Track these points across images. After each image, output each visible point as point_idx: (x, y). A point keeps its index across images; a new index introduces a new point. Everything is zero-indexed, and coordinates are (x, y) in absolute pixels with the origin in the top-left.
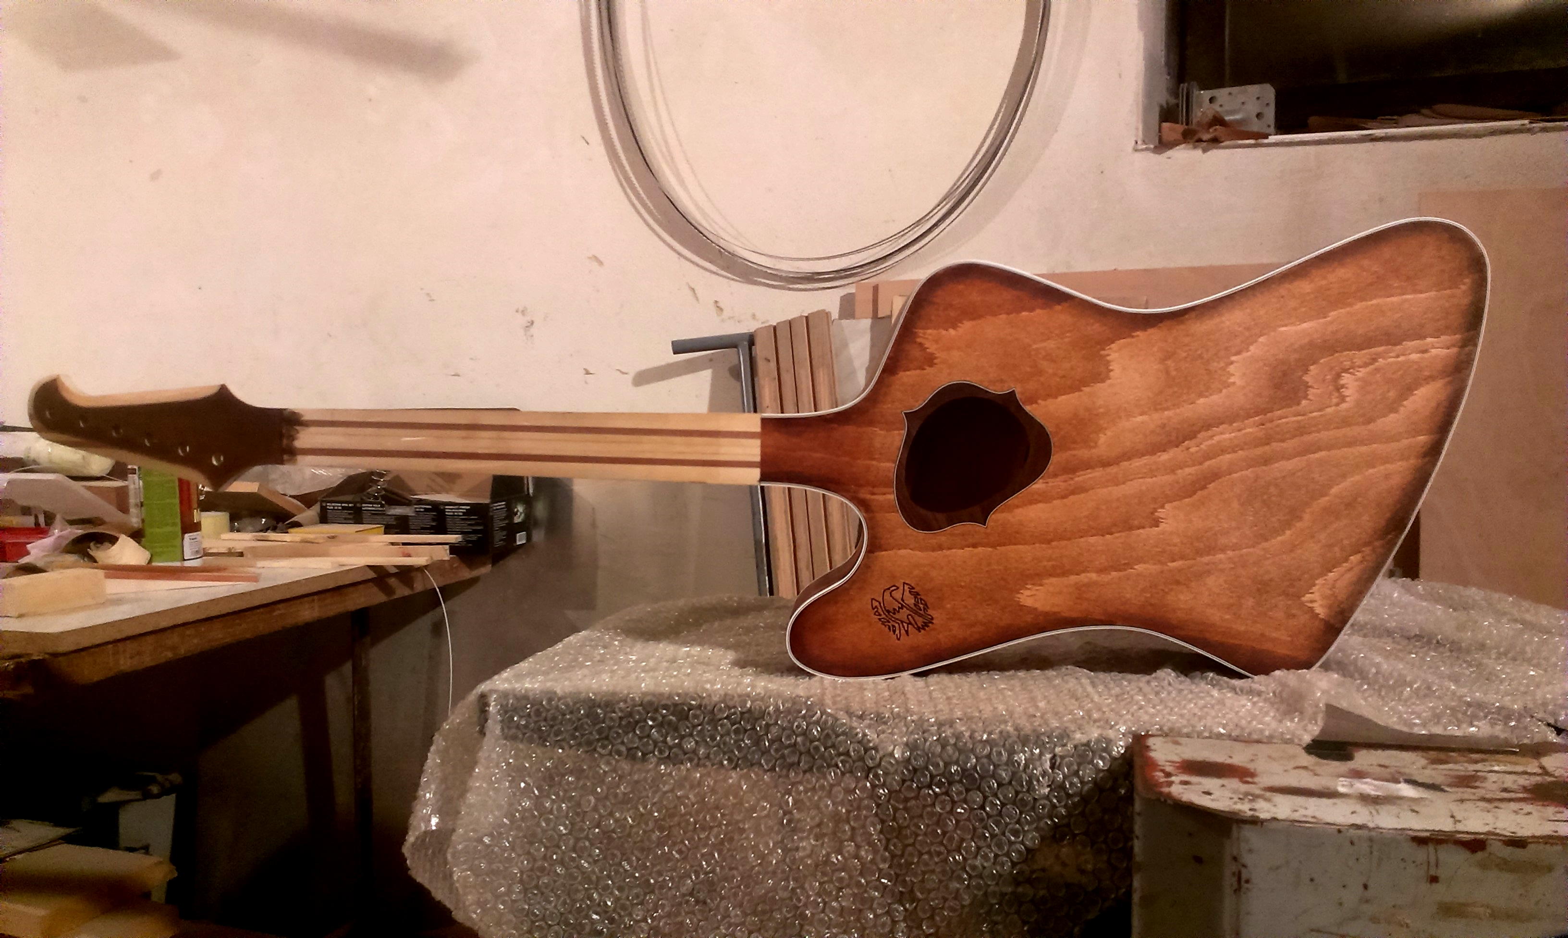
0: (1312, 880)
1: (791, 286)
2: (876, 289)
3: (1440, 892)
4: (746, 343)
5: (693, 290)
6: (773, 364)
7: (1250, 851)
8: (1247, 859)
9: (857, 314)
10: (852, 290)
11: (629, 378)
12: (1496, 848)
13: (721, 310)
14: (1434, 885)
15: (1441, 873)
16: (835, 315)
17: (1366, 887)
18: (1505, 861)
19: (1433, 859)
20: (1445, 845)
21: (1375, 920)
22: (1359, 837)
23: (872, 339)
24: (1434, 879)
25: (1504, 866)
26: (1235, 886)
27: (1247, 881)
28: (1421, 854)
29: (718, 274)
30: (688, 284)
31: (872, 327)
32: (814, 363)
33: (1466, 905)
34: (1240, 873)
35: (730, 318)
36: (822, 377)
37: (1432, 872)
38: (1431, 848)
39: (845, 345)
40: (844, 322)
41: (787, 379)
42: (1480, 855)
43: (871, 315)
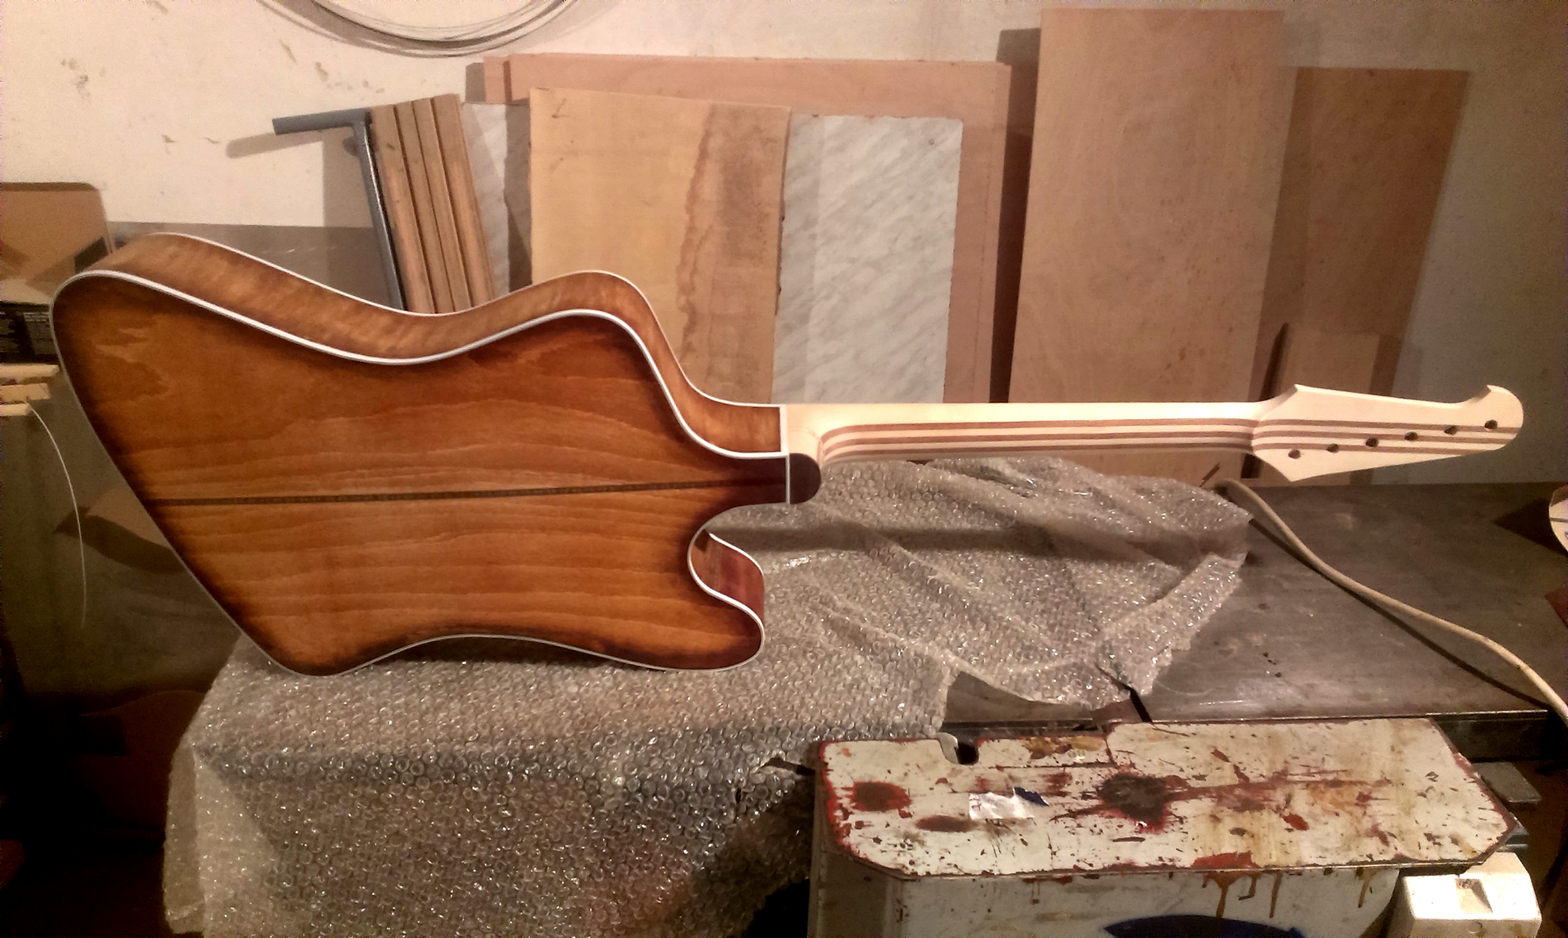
0: (952, 910)
1: (407, 51)
2: (507, 65)
3: (1039, 909)
4: (363, 123)
5: (288, 49)
6: (398, 153)
7: (910, 897)
8: (907, 902)
9: (489, 96)
10: (478, 59)
11: (222, 148)
12: (1079, 879)
13: (325, 74)
14: (1036, 905)
15: (1041, 898)
16: (463, 98)
17: (989, 911)
18: (1084, 887)
19: (1036, 890)
20: (1045, 883)
21: (994, 928)
22: (988, 883)
23: (509, 129)
24: (1036, 902)
25: (1082, 889)
26: (898, 917)
27: (907, 915)
28: (1029, 888)
29: (316, 32)
30: (280, 41)
31: (508, 115)
32: (446, 156)
33: (1055, 914)
34: (902, 911)
35: (338, 84)
36: (456, 171)
37: (1035, 898)
38: (1036, 884)
39: (479, 133)
40: (476, 107)
41: (417, 170)
42: (1068, 885)
43: (503, 99)
